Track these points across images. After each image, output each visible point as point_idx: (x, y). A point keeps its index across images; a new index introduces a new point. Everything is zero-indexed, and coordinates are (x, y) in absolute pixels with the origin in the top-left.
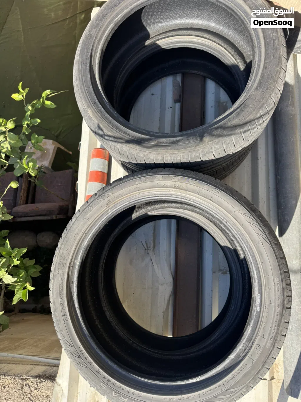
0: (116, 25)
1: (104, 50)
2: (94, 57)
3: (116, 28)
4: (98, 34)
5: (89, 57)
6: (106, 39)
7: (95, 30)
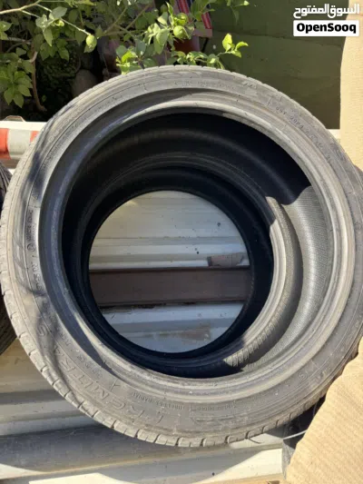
0: (269, 131)
1: (225, 115)
2: (208, 97)
3: (266, 133)
4: (249, 101)
5: (205, 87)
6: (243, 118)
7: (255, 95)
